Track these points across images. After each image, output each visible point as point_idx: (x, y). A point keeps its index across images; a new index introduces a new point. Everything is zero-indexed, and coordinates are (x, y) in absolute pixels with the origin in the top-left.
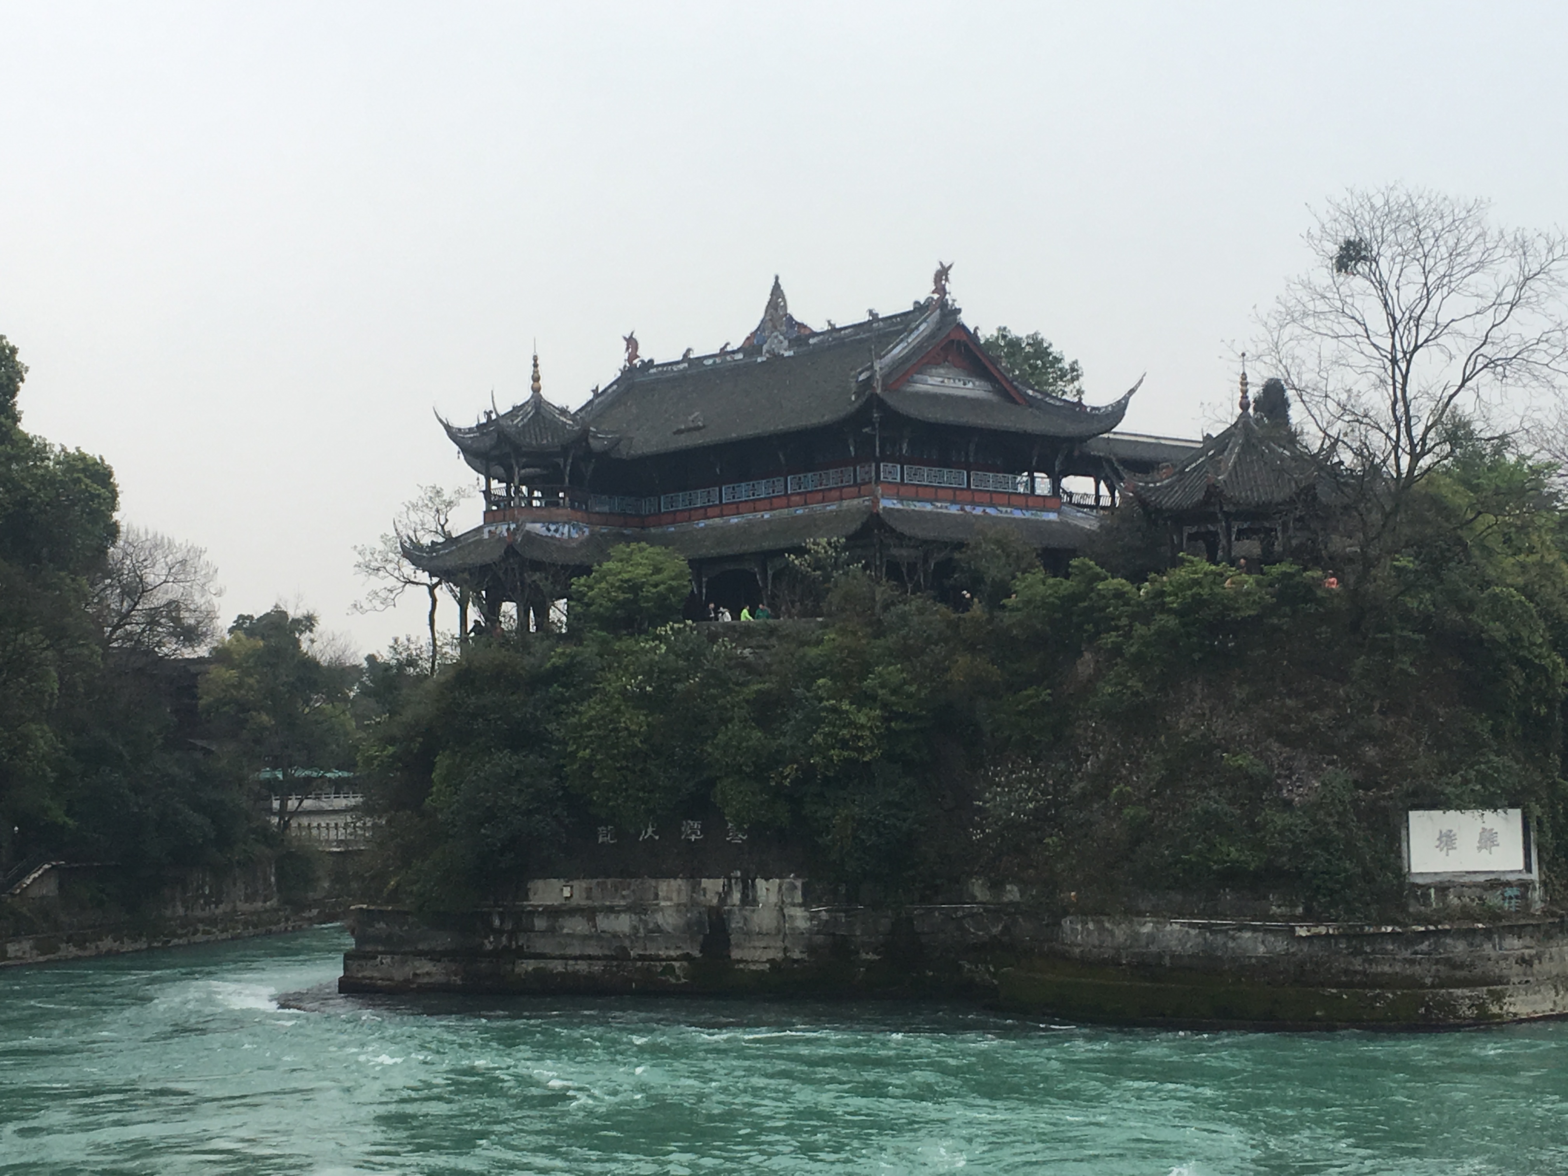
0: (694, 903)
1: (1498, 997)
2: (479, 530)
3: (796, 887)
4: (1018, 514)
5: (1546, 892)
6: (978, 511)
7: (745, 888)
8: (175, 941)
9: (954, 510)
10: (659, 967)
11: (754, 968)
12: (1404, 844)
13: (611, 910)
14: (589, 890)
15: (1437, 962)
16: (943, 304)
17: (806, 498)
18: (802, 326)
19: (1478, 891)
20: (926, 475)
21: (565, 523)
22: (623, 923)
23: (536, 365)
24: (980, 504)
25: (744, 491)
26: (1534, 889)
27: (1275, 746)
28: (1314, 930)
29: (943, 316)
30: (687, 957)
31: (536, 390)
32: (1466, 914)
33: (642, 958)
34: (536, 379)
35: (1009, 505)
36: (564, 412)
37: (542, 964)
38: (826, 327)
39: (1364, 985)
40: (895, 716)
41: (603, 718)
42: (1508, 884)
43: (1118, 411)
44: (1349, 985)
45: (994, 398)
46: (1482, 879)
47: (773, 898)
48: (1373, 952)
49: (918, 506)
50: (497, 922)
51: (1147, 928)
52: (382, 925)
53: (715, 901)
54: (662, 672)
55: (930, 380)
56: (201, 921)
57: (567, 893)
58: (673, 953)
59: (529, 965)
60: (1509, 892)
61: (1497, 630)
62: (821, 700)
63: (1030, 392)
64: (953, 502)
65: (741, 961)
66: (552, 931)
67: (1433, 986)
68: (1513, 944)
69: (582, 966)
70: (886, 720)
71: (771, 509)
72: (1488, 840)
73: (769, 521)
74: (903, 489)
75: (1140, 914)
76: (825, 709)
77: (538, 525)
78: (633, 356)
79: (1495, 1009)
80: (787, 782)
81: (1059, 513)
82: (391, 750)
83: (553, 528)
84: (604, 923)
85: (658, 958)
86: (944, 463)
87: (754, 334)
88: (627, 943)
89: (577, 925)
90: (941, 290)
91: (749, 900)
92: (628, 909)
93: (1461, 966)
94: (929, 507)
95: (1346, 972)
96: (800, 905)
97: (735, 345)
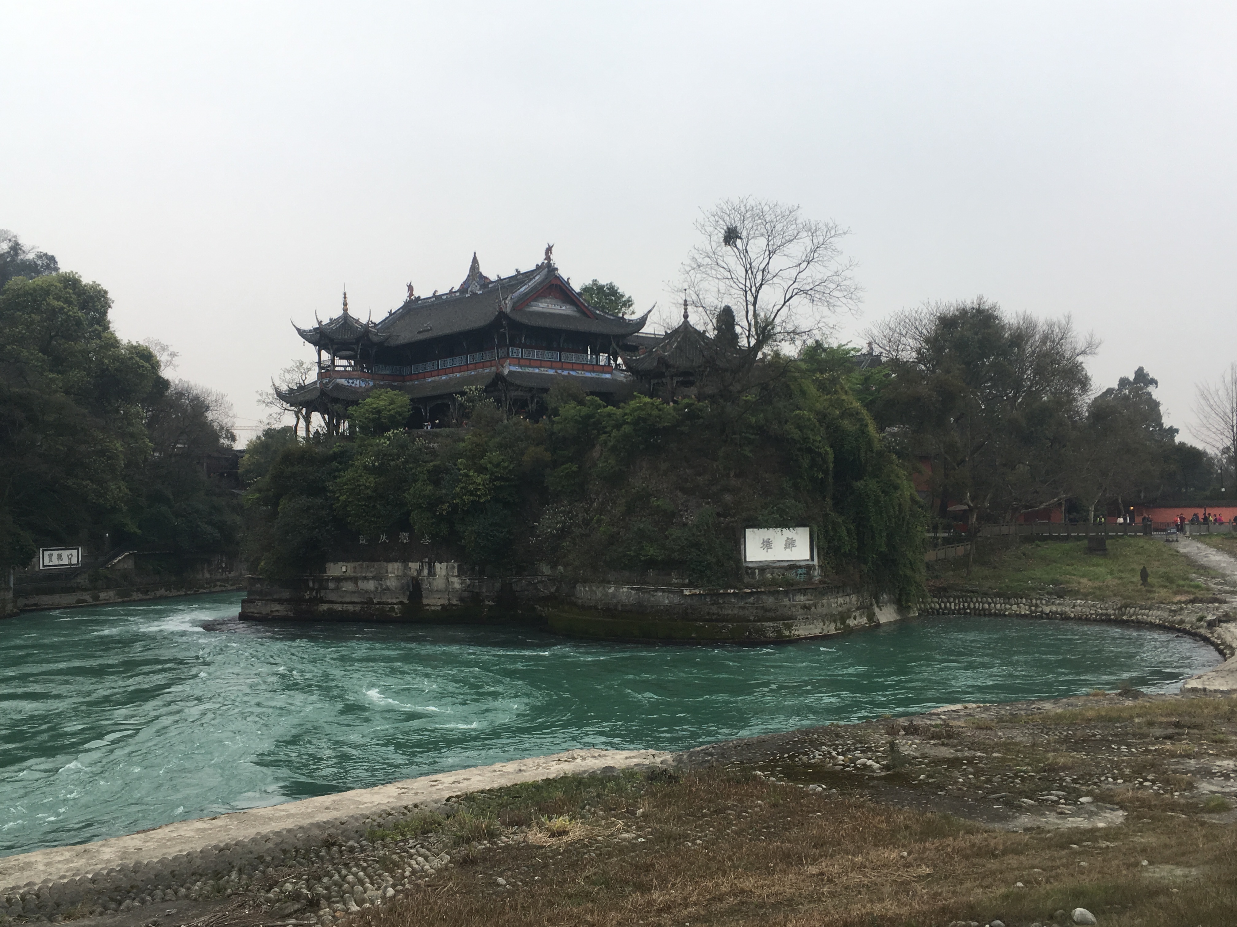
0: (405, 575)
1: (789, 627)
2: (315, 383)
3: (454, 567)
4: (588, 375)
5: (822, 571)
6: (565, 373)
7: (430, 567)
8: (201, 591)
9: (551, 372)
10: (387, 608)
11: (433, 608)
12: (742, 547)
13: (365, 578)
14: (355, 568)
15: (757, 608)
16: (549, 265)
17: (476, 366)
18: (486, 278)
19: (782, 571)
20: (536, 354)
21: (357, 379)
22: (371, 585)
23: (345, 298)
24: (565, 369)
25: (449, 362)
26: (815, 569)
27: (679, 494)
28: (693, 592)
29: (549, 272)
30: (401, 603)
31: (345, 310)
32: (774, 583)
33: (379, 603)
34: (345, 304)
35: (583, 370)
36: (357, 321)
37: (331, 606)
38: (497, 279)
39: (717, 620)
40: (497, 479)
41: (354, 479)
42: (800, 567)
43: (642, 322)
44: (711, 620)
45: (577, 314)
46: (786, 564)
47: (444, 573)
48: (724, 603)
49: (530, 370)
50: (311, 584)
51: (611, 590)
52: (259, 585)
53: (415, 574)
54: (385, 455)
55: (541, 305)
56: (219, 580)
57: (344, 569)
58: (395, 601)
59: (325, 607)
60: (800, 571)
61: (796, 434)
62: (459, 470)
63: (598, 312)
64: (551, 368)
65: (428, 605)
66: (337, 588)
67: (754, 621)
68: (801, 599)
69: (351, 608)
70: (492, 480)
71: (460, 372)
72: (790, 544)
73: (459, 378)
74: (522, 362)
75: (609, 582)
76: (461, 475)
77: (343, 380)
78: (411, 295)
79: (787, 633)
80: (444, 513)
81: (611, 373)
82: (257, 495)
83: (351, 381)
84: (362, 585)
85: (388, 604)
86: (549, 348)
87: (465, 283)
88: (372, 596)
89: (348, 586)
90: (548, 258)
91: (432, 573)
92: (373, 578)
93: (770, 610)
94: (537, 371)
95: (708, 613)
96: (456, 576)
97: (457, 288)
